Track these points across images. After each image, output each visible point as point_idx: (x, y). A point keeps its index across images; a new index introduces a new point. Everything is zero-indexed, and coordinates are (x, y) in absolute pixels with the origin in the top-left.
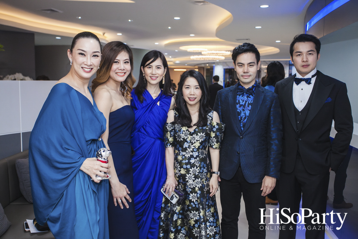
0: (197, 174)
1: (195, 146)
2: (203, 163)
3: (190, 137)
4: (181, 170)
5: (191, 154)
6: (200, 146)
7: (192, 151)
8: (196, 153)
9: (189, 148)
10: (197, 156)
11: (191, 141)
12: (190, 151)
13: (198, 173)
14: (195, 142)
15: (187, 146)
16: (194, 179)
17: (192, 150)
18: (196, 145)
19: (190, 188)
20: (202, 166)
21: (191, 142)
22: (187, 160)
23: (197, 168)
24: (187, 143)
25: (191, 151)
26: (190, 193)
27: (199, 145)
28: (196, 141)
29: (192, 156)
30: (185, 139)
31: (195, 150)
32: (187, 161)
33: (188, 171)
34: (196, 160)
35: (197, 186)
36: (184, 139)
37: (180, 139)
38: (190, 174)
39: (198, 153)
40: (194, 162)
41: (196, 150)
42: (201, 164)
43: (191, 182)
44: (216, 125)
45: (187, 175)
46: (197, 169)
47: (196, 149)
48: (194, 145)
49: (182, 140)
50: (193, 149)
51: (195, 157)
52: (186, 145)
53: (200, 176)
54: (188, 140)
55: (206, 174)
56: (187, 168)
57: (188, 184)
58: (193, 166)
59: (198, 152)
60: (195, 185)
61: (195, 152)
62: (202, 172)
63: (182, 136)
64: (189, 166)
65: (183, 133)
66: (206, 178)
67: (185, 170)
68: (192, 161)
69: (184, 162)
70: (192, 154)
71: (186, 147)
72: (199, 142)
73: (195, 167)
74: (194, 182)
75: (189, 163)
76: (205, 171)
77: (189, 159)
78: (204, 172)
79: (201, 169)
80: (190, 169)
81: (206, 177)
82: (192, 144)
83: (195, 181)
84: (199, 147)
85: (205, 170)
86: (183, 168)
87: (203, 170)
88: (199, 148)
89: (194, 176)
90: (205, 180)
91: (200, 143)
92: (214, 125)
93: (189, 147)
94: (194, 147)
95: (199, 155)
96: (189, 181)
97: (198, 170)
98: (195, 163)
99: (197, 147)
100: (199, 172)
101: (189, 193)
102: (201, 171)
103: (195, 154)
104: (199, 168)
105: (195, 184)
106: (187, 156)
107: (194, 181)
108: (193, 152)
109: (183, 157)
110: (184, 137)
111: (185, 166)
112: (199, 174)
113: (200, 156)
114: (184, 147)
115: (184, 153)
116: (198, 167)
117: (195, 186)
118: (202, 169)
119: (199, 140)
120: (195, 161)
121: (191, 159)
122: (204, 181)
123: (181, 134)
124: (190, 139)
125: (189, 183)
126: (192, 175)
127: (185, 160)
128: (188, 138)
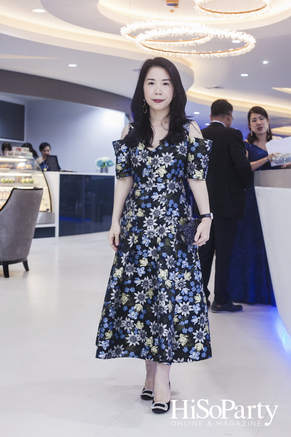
0: (161, 217)
1: (158, 174)
2: (171, 202)
3: (150, 159)
4: (137, 212)
5: (154, 186)
6: (167, 174)
7: (156, 182)
8: (162, 184)
9: (150, 177)
10: (164, 190)
11: (152, 166)
12: (152, 182)
13: (163, 215)
14: (158, 168)
15: (147, 174)
16: (156, 224)
17: (155, 180)
18: (160, 172)
19: (149, 238)
20: (170, 205)
21: (152, 168)
22: (148, 195)
23: (162, 208)
24: (147, 168)
25: (154, 182)
26: (149, 247)
27: (165, 172)
28: (159, 166)
29: (155, 190)
30: (144, 162)
31: (159, 180)
32: (147, 197)
33: (147, 213)
34: (161, 195)
35: (160, 236)
36: (141, 162)
37: (136, 163)
38: (150, 217)
39: (166, 185)
40: (158, 199)
41: (162, 180)
42: (169, 203)
43: (151, 228)
44: (194, 142)
45: (146, 218)
46: (162, 210)
47: (161, 178)
48: (157, 172)
49: (140, 165)
50: (156, 178)
51: (159, 190)
52: (146, 172)
53: (165, 220)
54: (147, 164)
55: (176, 218)
56: (146, 207)
57: (146, 232)
58: (156, 204)
59: (164, 183)
60: (157, 234)
61: (159, 183)
62: (171, 215)
63: (139, 159)
64: (149, 205)
65: (139, 154)
66: (177, 225)
67: (144, 211)
68: (155, 197)
69: (143, 198)
70: (156, 186)
71: (146, 176)
72: (164, 167)
73: (159, 207)
74: (156, 230)
75: (150, 200)
76: (175, 215)
77: (151, 193)
78: (172, 216)
79: (168, 211)
80: (151, 209)
81: (177, 223)
82: (154, 171)
83: (158, 228)
84: (165, 175)
85: (175, 213)
86: (141, 208)
87: (171, 212)
88: (165, 177)
89: (156, 220)
90: (174, 227)
91: (166, 169)
92: (191, 142)
93: (151, 175)
94: (158, 176)
95: (166, 188)
96: (148, 227)
97: (164, 211)
98: (159, 201)
99: (162, 176)
100: (166, 215)
101: (147, 246)
102: (169, 213)
103: (161, 186)
104: (164, 208)
105: (156, 232)
106: (147, 189)
107: (155, 227)
108: (157, 184)
109: (143, 192)
110: (142, 159)
111: (143, 205)
112: (165, 217)
113: (167, 190)
114: (144, 176)
115: (144, 186)
116: (164, 206)
117: (156, 236)
118: (171, 210)
119: (164, 165)
120: (159, 197)
121: (154, 193)
122: (173, 229)
123: (137, 156)
124: (151, 162)
125: (149, 230)
126: (153, 218)
127: (145, 196)
128: (147, 160)
